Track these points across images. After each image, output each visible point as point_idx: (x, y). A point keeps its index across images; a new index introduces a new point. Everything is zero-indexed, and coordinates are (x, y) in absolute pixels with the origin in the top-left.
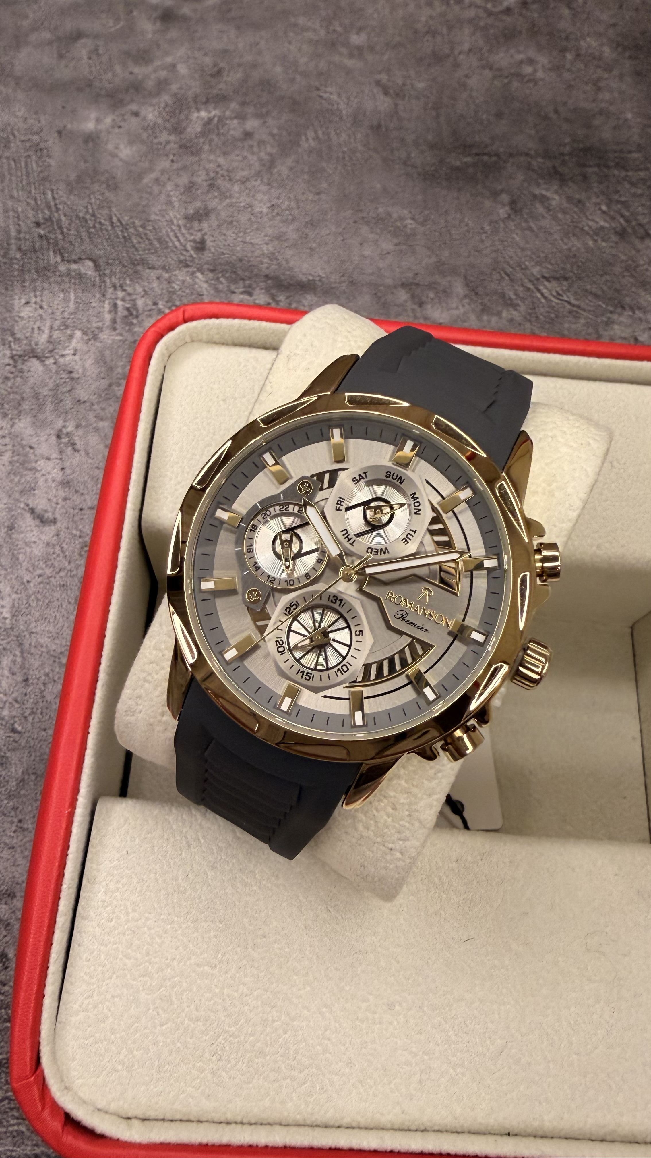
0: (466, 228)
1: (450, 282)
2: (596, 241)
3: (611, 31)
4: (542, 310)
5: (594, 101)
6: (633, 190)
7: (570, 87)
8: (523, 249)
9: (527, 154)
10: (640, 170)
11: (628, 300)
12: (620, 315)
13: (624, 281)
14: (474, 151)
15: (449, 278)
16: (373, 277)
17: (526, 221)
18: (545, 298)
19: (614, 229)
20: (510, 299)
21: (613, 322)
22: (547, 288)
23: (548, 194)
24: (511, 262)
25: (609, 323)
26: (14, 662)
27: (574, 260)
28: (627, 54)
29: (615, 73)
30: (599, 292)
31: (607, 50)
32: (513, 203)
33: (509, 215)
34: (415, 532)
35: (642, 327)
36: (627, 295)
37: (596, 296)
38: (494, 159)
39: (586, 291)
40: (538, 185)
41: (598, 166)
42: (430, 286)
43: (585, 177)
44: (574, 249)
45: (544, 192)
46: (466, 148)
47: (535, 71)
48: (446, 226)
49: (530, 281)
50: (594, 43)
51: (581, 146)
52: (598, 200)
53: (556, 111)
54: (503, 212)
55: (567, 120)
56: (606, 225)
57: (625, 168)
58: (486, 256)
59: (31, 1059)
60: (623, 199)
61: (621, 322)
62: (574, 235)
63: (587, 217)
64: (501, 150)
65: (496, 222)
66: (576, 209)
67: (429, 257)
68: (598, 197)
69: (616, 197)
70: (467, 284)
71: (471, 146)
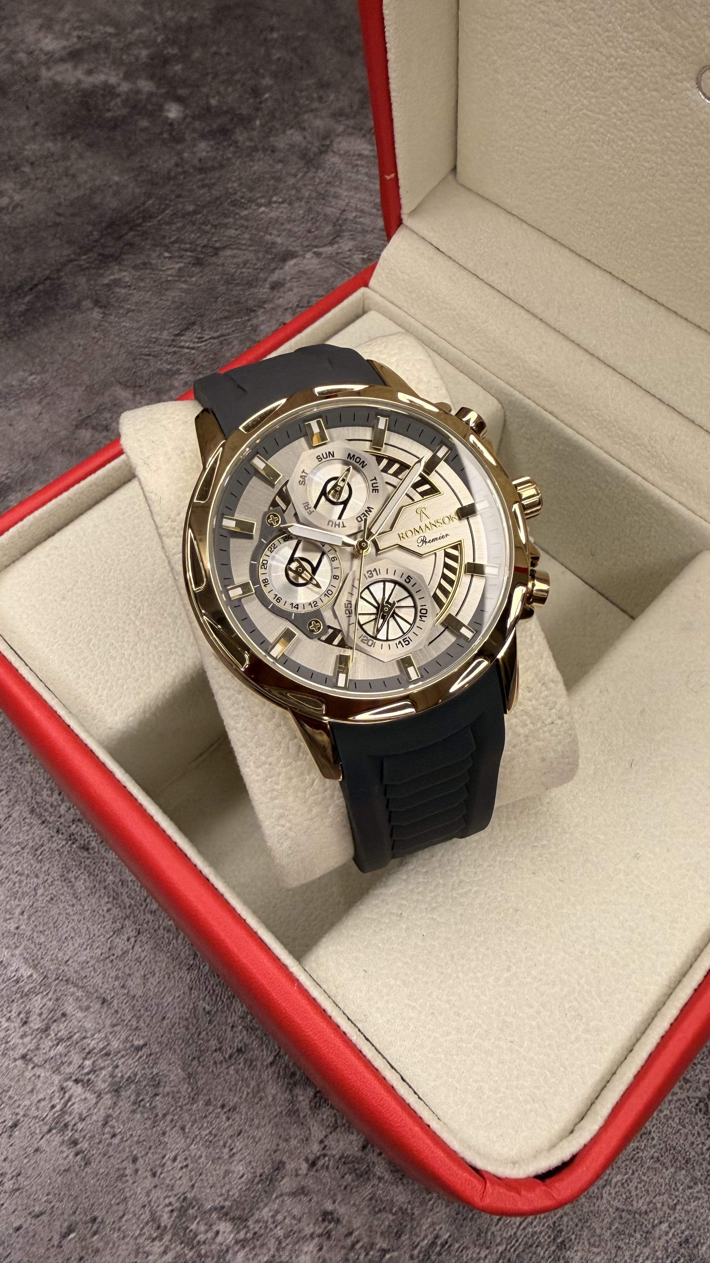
0: (81, 348)
1: (110, 395)
2: (185, 282)
3: (38, 129)
4: (200, 359)
5: (79, 187)
6: (174, 228)
7: (50, 190)
8: (139, 329)
9: (71, 261)
10: (164, 210)
11: (251, 303)
12: (257, 317)
13: (235, 293)
14: (26, 289)
15: (107, 393)
16: (46, 442)
17: (122, 307)
18: (193, 348)
19: (189, 263)
20: (169, 370)
21: (257, 326)
22: (186, 341)
23: (117, 276)
24: (142, 344)
25: (255, 329)
27: (184, 307)
28: (69, 137)
29: (74, 156)
30: (226, 314)
31: (50, 145)
32: (97, 303)
33: (103, 313)
34: (375, 479)
35: (280, 313)
36: (247, 300)
37: (226, 318)
38: (48, 282)
39: (216, 320)
40: (102, 275)
41: (131, 229)
42: (100, 409)
43: (131, 245)
44: (177, 299)
45: (112, 277)
46: (18, 291)
47: (11, 198)
48: (64, 360)
49: (170, 346)
50: (35, 147)
51: (104, 224)
52: (157, 254)
53: (59, 215)
54: (96, 314)
55: (73, 215)
56: (182, 265)
57: (151, 217)
58: (118, 354)
60: (173, 239)
61: (263, 321)
62: (166, 290)
63: (161, 270)
64: (47, 272)
65: (100, 325)
66: (148, 271)
67: (75, 390)
68: (155, 251)
69: (167, 241)
70: (125, 386)
71: (20, 287)
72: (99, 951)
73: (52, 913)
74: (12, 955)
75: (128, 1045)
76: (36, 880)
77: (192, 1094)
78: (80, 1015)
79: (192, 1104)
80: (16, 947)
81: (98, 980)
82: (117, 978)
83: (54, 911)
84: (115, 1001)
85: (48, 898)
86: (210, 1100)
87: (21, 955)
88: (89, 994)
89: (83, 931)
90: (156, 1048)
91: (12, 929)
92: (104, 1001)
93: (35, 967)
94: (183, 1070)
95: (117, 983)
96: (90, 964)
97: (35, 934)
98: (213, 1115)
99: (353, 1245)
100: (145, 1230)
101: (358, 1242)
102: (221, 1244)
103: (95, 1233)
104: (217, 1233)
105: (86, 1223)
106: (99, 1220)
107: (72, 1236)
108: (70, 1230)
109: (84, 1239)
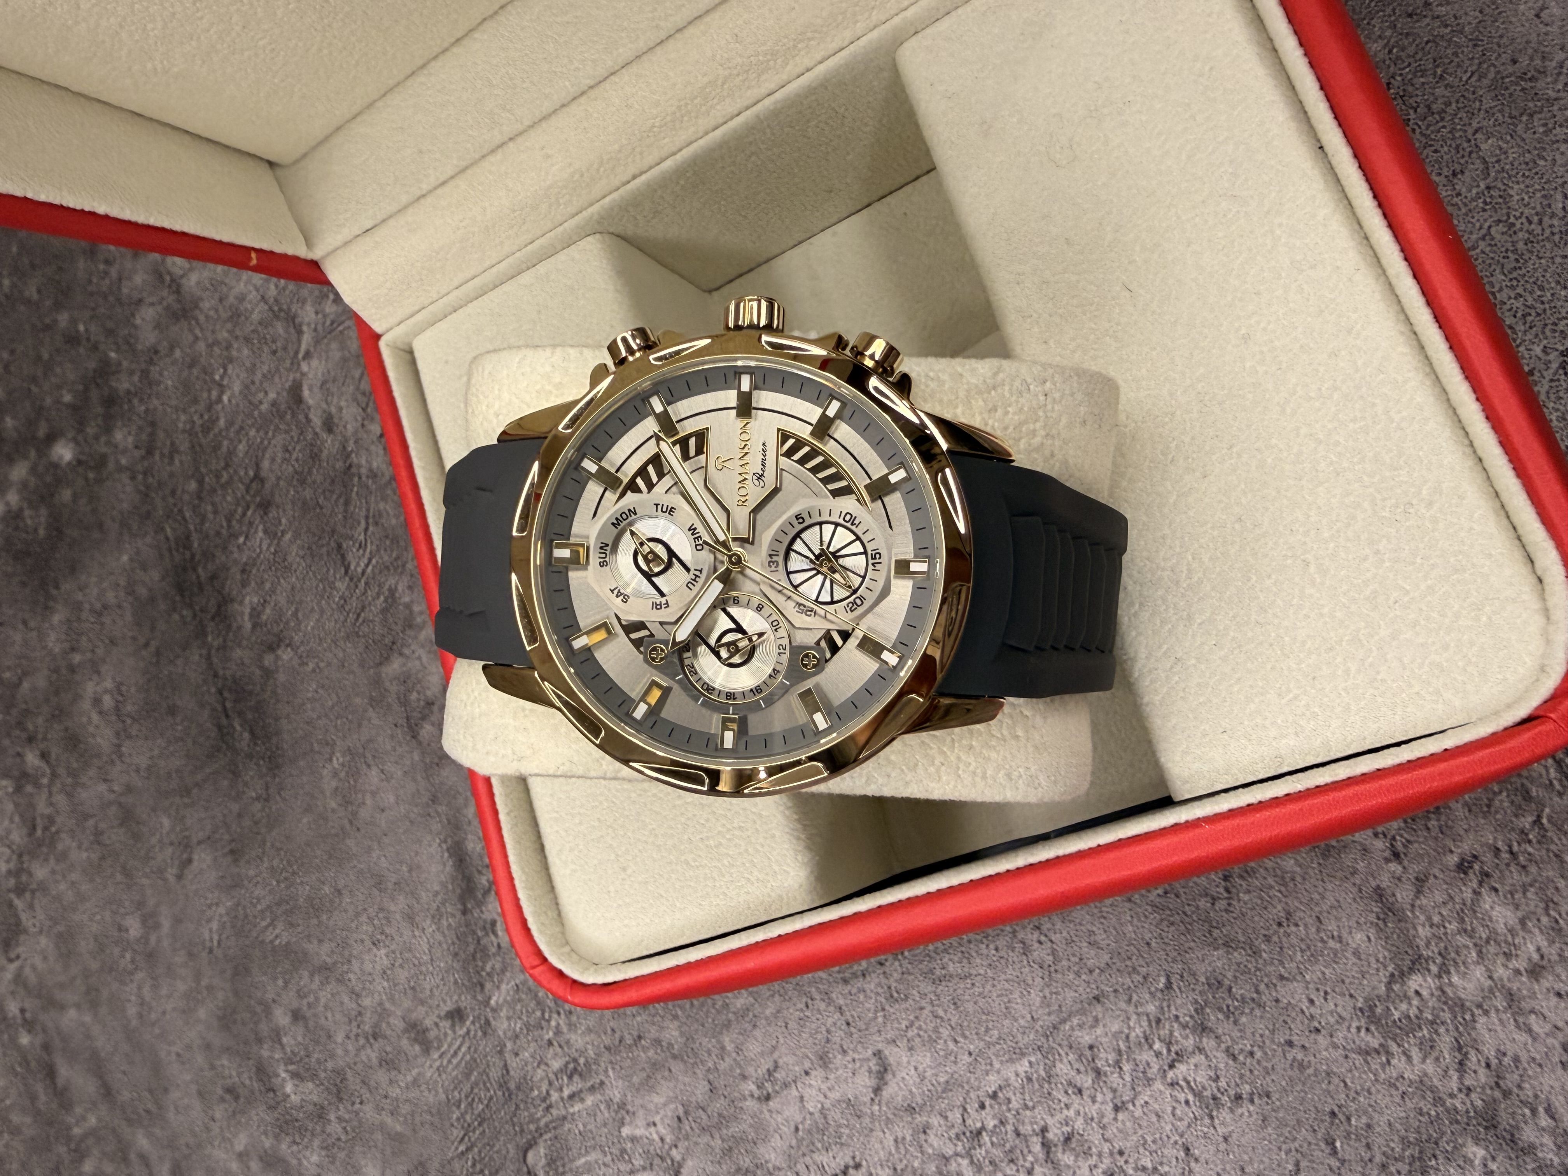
0: (320, 691)
1: (391, 681)
2: (283, 533)
3: (32, 624)
4: (386, 558)
5: (120, 607)
6: (211, 516)
7: (113, 642)
8: (322, 611)
9: (209, 657)
10: (184, 519)
11: (339, 465)
12: (359, 466)
13: (319, 479)
14: (225, 722)
15: (387, 684)
16: (419, 779)
17: (287, 623)
18: (370, 560)
19: (262, 518)
20: (386, 601)
21: (371, 470)
22: (358, 564)
23: (247, 611)
24: (342, 618)
25: (373, 475)
26: (1081, 1026)
27: (314, 547)
28: (54, 592)
29: (79, 596)
30: (342, 501)
31: (56, 618)
32: (272, 648)
33: (288, 646)
34: (657, 505)
35: (365, 436)
36: (334, 467)
37: (347, 503)
38: (226, 694)
39: (345, 517)
40: (240, 628)
41: (195, 569)
42: (404, 702)
43: (213, 577)
44: (301, 553)
45: (246, 618)
46: (224, 733)
47: (106, 691)
48: (326, 715)
49: (357, 586)
50: (53, 636)
51: (178, 598)
52: (235, 550)
53: (146, 645)
54: (286, 655)
55: (153, 629)
56: (261, 527)
57: (188, 537)
58: (344, 651)
59: (1529, 730)
60: (225, 524)
61: (367, 461)
62: (285, 560)
63: (258, 556)
64: (213, 690)
65: (301, 657)
66: (254, 571)
67: (369, 720)
68: (231, 552)
69: (224, 532)
70: (386, 660)
71: (220, 728)
72: (1038, 980)
73: (971, 1010)
74: (998, 1072)
75: (1159, 995)
76: (926, 1012)
77: (1249, 952)
78: (1099, 1031)
79: (1261, 957)
80: (991, 1065)
81: (1070, 994)
82: (1078, 974)
83: (970, 1007)
84: (1103, 987)
85: (953, 1007)
86: (1265, 936)
87: (1002, 1062)
88: (1083, 1012)
89: (1007, 986)
90: (1178, 967)
91: (970, 1060)
92: (1097, 999)
93: (1023, 1054)
94: (1216, 949)
95: (1084, 977)
96: (1048, 995)
97: (987, 1038)
98: (1284, 939)
99: (1511, 852)
100: (1373, 1067)
101: (1510, 847)
102: (1432, 995)
103: (1348, 1119)
104: (1417, 993)
105: (1332, 1123)
106: (1336, 1110)
107: (1338, 1144)
108: (1331, 1143)
109: (1349, 1134)
